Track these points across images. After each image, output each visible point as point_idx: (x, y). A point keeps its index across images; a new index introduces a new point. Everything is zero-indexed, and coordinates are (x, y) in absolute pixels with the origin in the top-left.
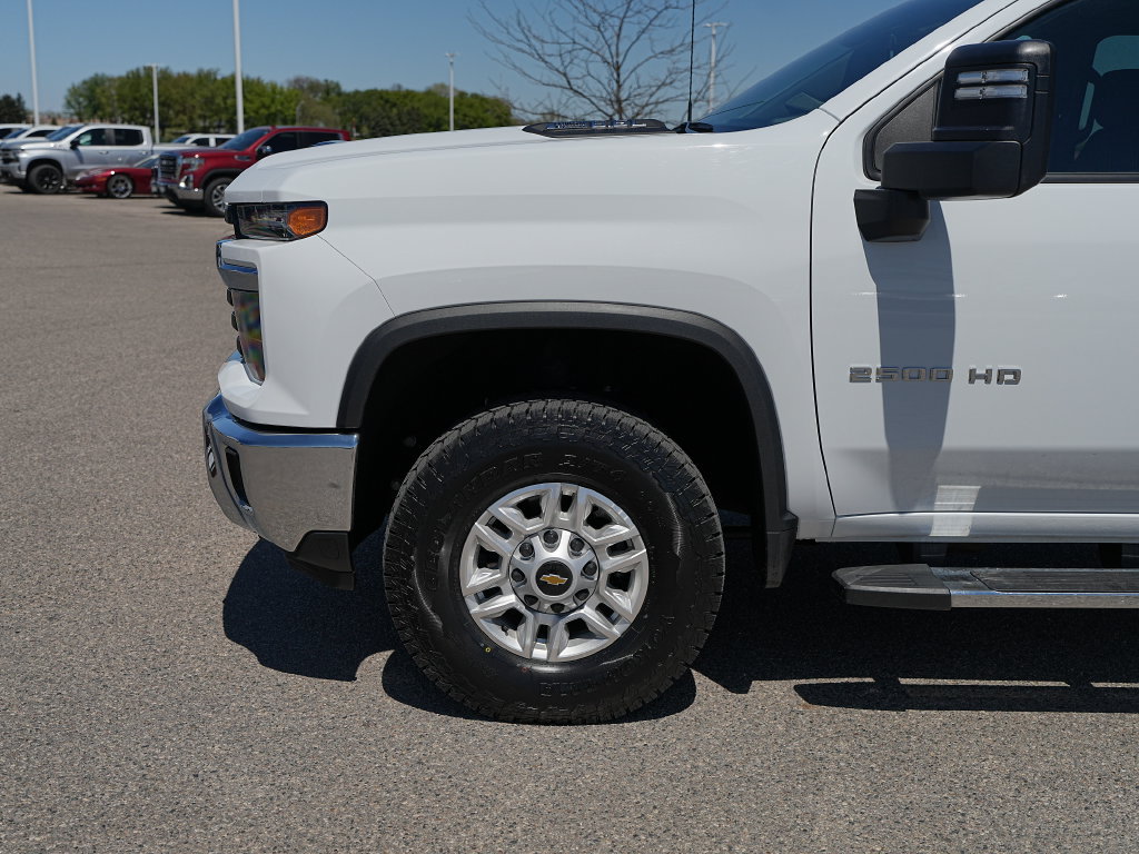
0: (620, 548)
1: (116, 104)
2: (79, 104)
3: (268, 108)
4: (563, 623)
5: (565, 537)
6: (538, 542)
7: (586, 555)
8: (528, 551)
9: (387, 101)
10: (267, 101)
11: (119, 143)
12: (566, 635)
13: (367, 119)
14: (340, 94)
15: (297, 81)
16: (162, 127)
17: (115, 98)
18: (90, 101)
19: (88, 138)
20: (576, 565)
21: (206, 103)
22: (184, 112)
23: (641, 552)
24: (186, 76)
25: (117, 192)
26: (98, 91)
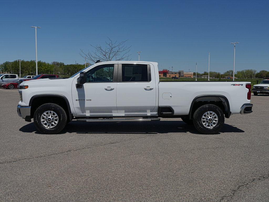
0: (56, 117)
1: (11, 68)
2: (2, 68)
3: (47, 69)
4: (50, 124)
5: (51, 116)
6: (48, 116)
7: (53, 118)
8: (47, 117)
9: (75, 67)
10: (47, 67)
11: (11, 78)
12: (51, 126)
13: (70, 71)
14: (64, 65)
15: (54, 63)
16: (22, 73)
17: (11, 67)
18: (5, 68)
19: (5, 77)
20: (51, 118)
21: (32, 68)
22: (27, 70)
23: (58, 117)
24: (28, 62)
25: (10, 88)
26: (7, 65)
